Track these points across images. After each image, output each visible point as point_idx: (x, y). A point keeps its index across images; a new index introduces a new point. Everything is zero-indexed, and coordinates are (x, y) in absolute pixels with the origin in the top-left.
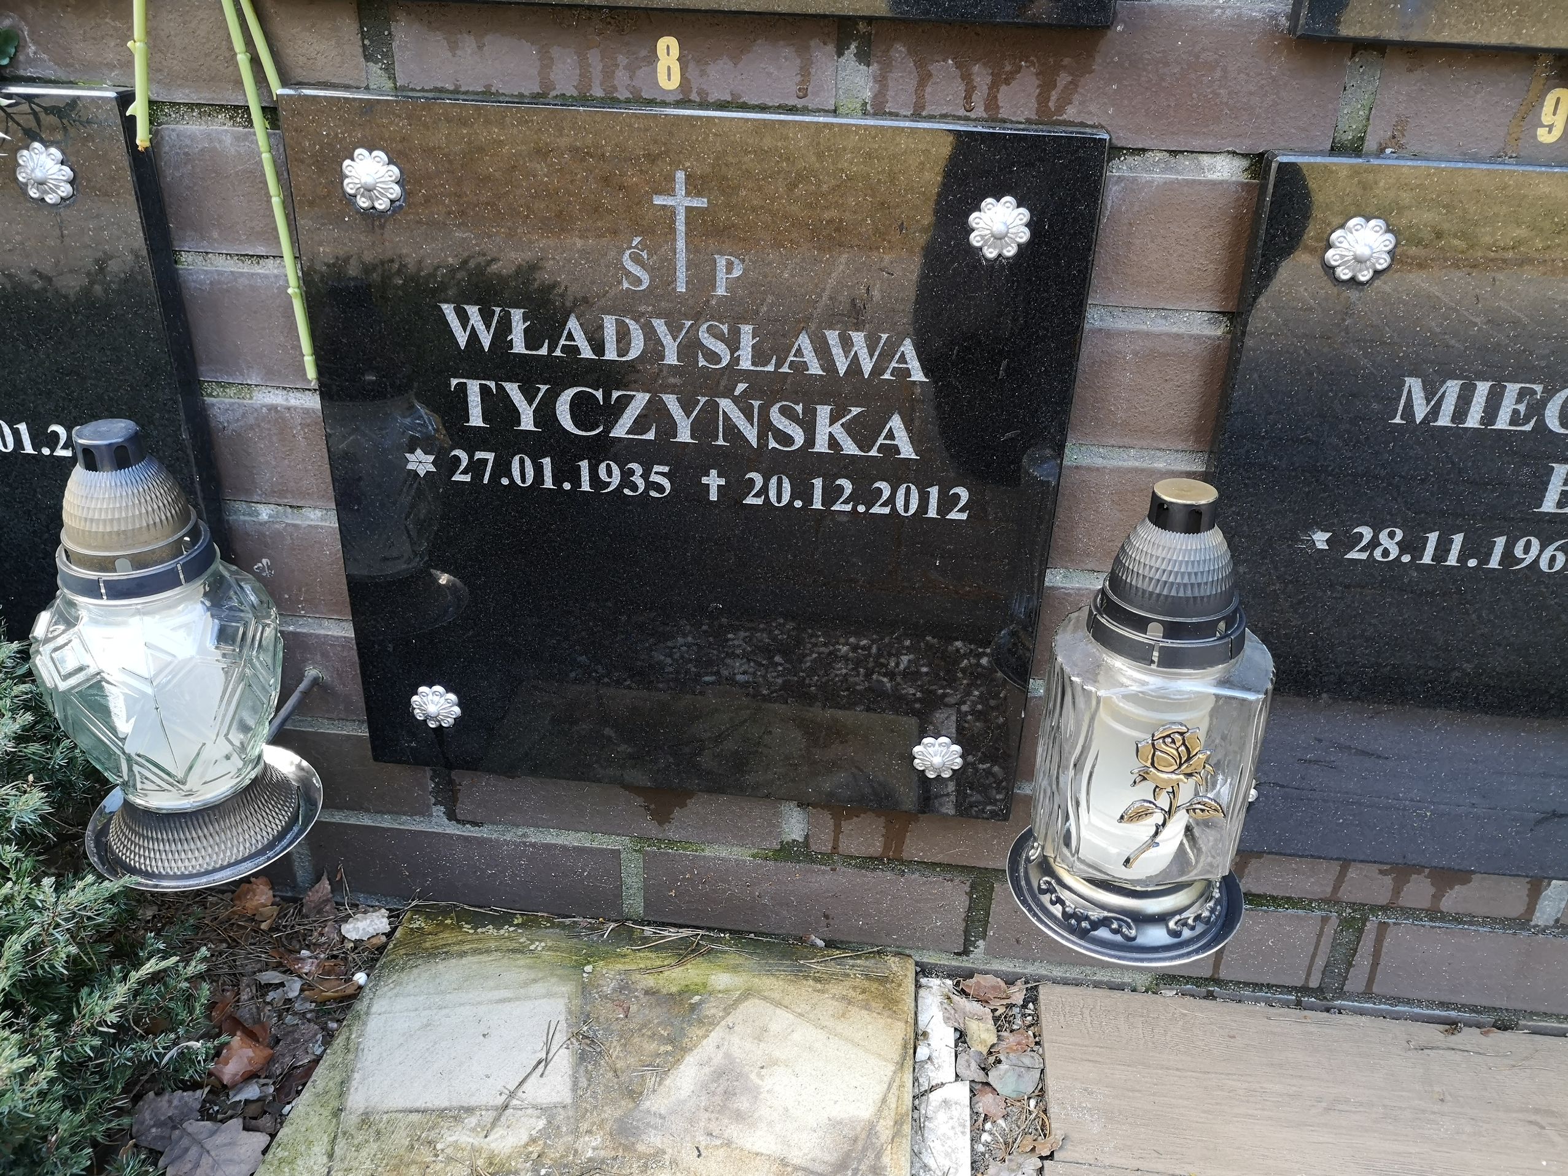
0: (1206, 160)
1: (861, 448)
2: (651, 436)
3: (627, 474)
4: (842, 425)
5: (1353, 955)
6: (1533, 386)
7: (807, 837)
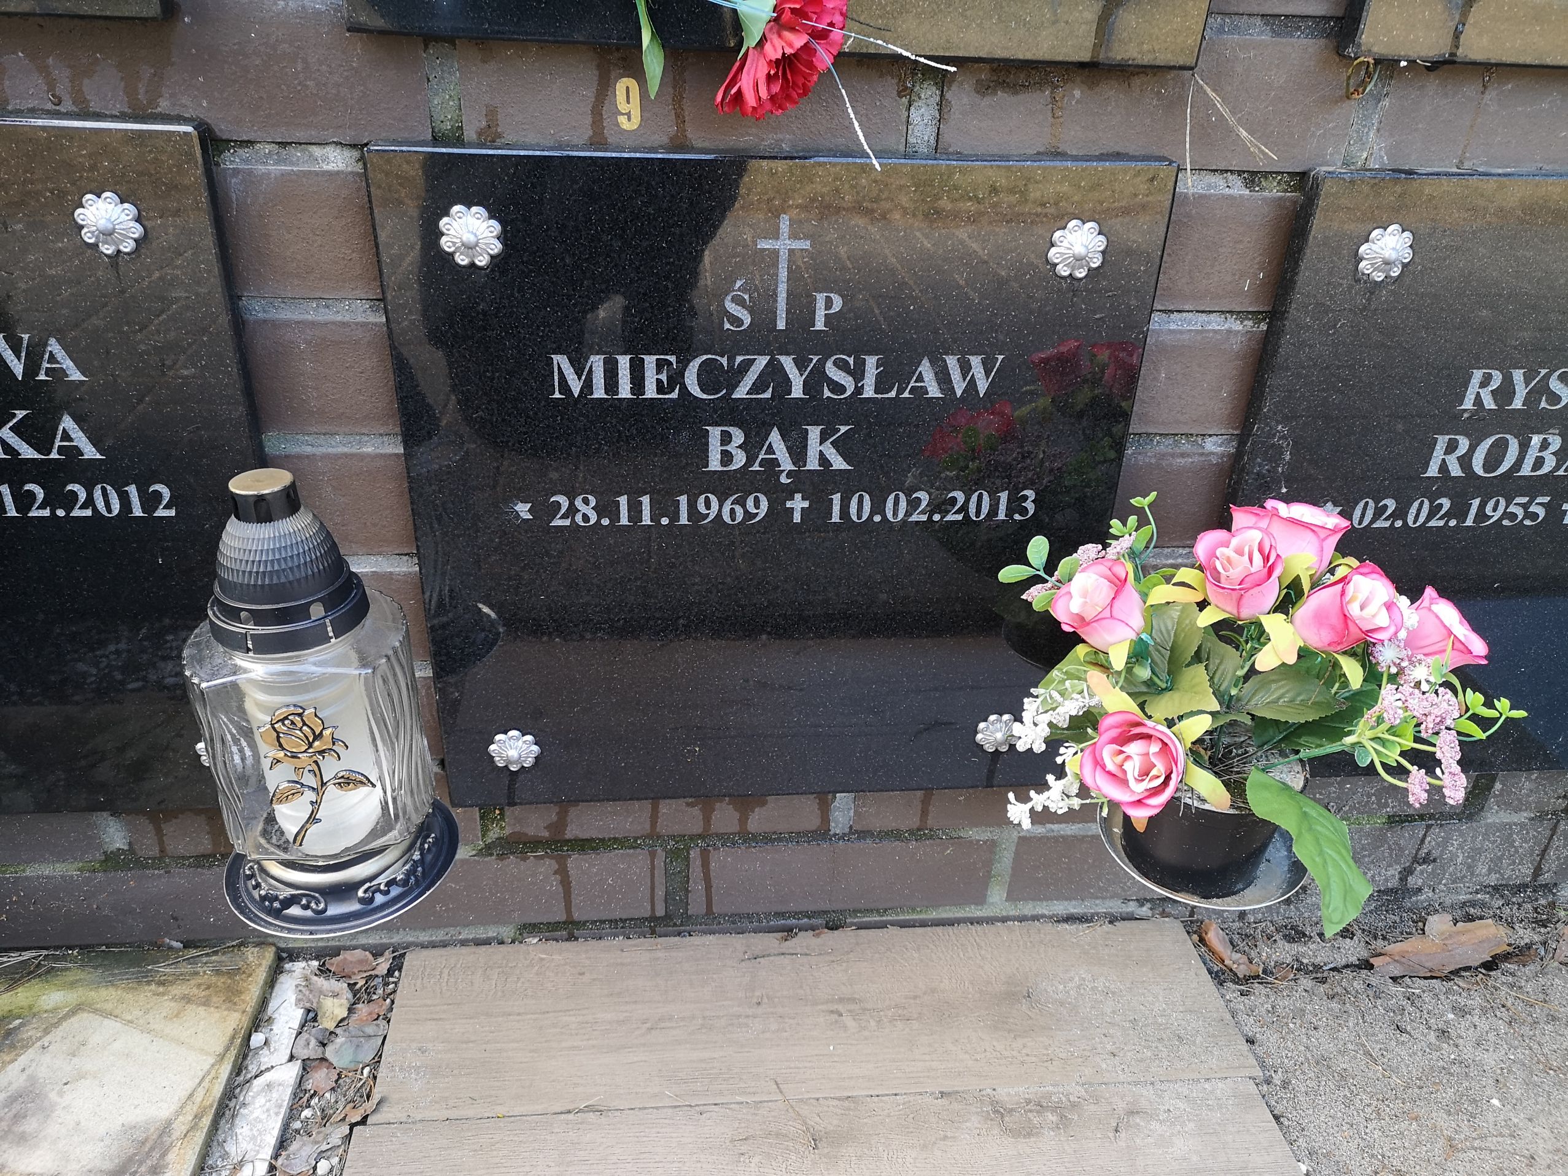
0: (317, 151)
1: (40, 452)
4: (10, 428)
5: (688, 882)
6: (668, 357)
7: (130, 844)
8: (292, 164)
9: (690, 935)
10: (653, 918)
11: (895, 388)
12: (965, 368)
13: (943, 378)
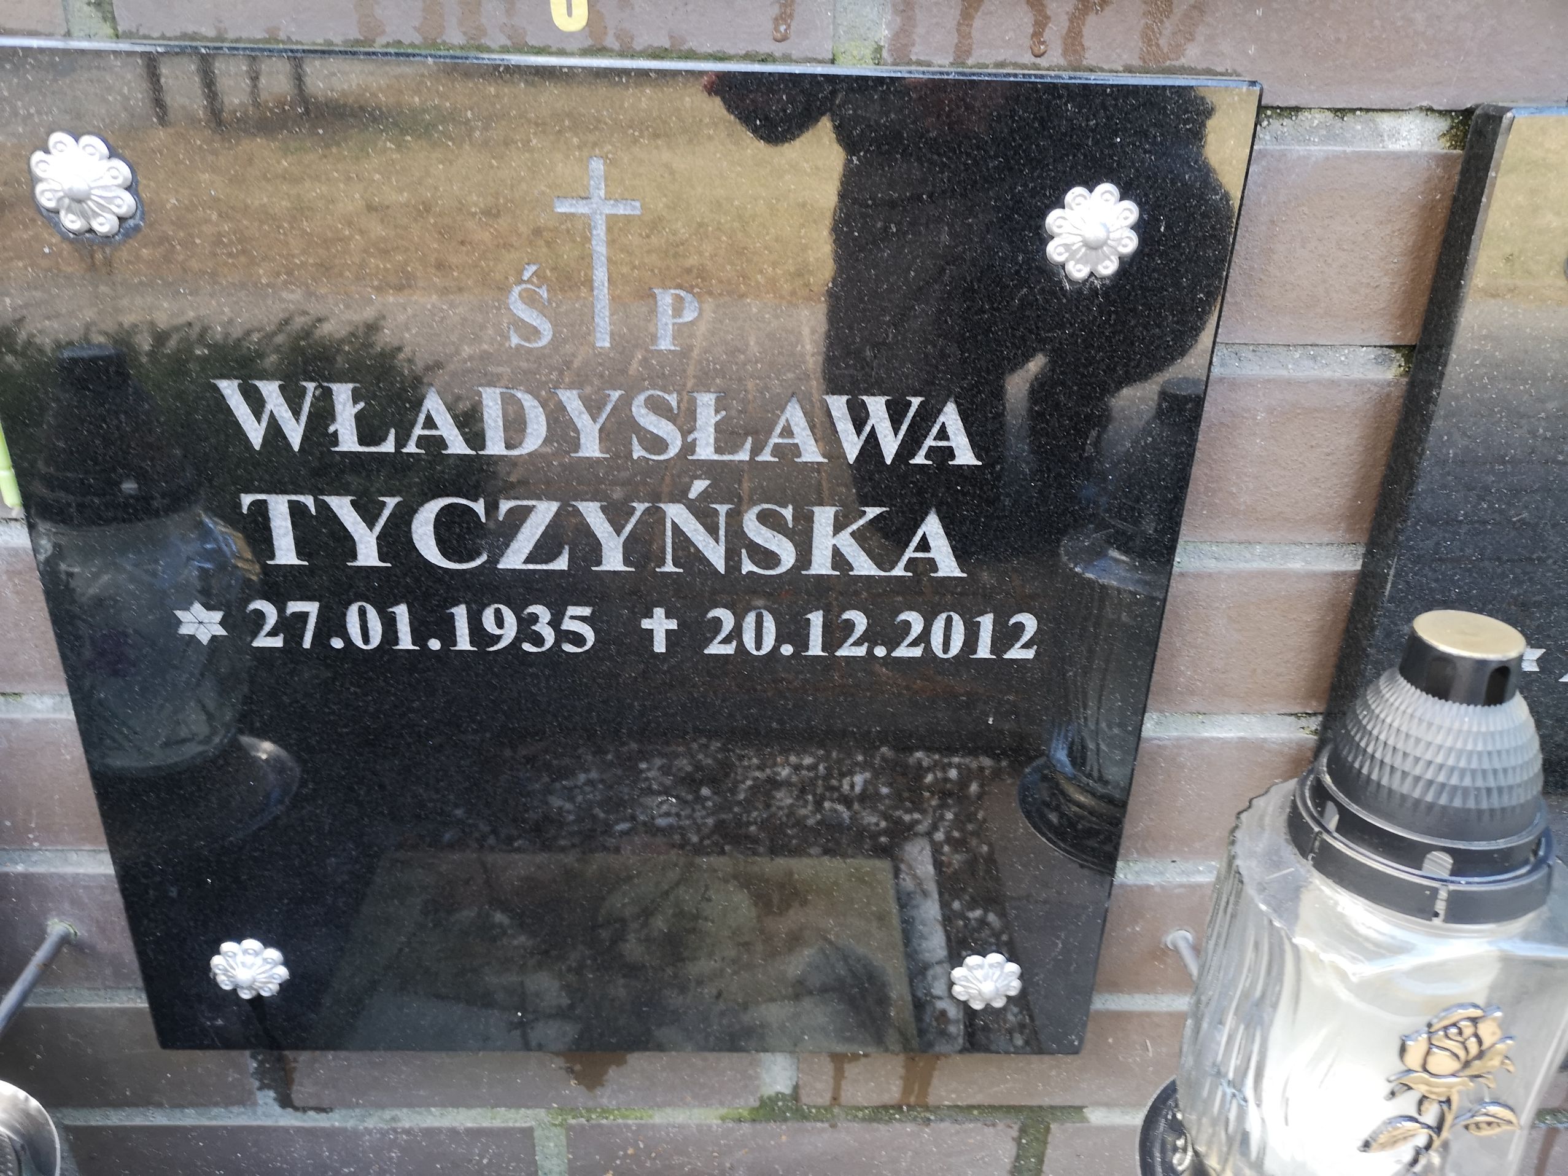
0: (1386, 121)
1: (880, 566)
2: (562, 563)
3: (526, 623)
4: (853, 534)
7: (796, 1088)
8: (1345, 142)
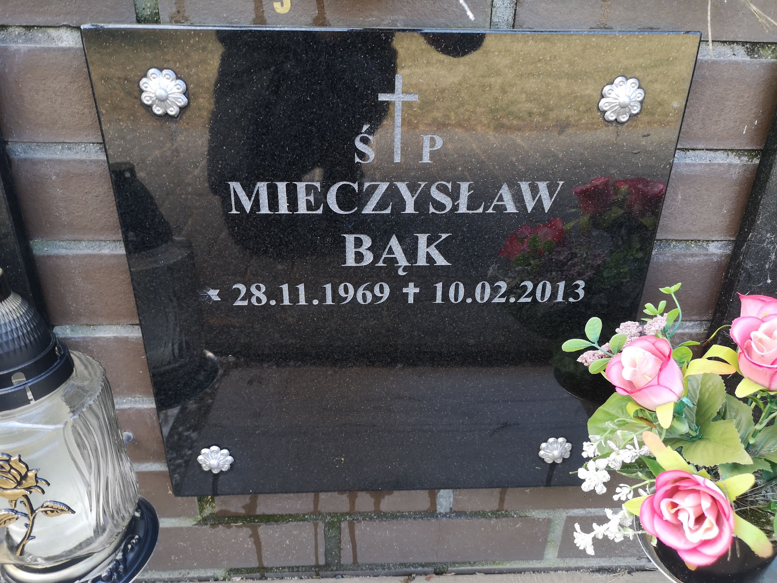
0: (53, 32)
5: (340, 543)
6: (314, 184)
8: (37, 43)
9: (342, 577)
10: (317, 566)
11: (482, 206)
12: (534, 190)
13: (519, 199)
